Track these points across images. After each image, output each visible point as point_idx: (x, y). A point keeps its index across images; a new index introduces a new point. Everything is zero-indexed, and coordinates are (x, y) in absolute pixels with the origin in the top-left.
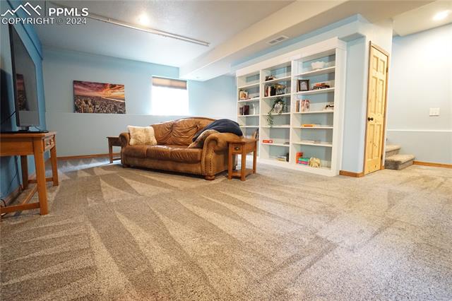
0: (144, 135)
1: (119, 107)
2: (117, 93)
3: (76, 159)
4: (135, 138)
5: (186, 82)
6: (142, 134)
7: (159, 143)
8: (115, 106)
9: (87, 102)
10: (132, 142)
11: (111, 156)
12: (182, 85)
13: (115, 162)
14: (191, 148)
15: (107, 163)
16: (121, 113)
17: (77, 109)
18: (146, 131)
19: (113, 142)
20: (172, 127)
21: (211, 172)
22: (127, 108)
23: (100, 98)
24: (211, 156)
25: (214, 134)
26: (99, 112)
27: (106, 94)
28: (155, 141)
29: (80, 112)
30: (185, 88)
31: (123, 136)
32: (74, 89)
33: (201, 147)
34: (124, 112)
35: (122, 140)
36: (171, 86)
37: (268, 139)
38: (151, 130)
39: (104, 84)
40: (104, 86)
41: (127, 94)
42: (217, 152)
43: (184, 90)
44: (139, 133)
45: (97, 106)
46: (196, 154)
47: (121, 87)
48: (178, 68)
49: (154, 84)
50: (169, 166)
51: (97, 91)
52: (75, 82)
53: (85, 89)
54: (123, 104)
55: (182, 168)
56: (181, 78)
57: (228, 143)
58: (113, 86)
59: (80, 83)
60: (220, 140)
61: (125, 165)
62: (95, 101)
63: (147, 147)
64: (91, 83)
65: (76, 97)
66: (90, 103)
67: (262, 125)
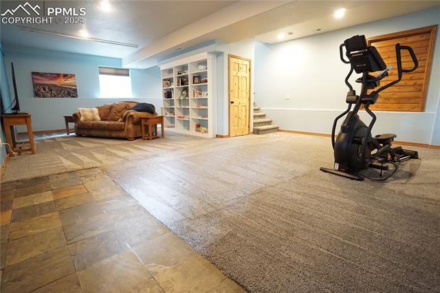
0: (91, 114)
1: (71, 93)
2: (69, 81)
3: (40, 133)
4: (84, 116)
5: (128, 70)
6: (90, 113)
7: (102, 120)
8: (68, 92)
9: (44, 89)
10: (82, 119)
11: (68, 131)
12: (125, 72)
13: (71, 134)
14: (119, 122)
15: (65, 135)
16: (74, 97)
17: (37, 95)
18: (92, 112)
19: (68, 119)
20: (111, 108)
21: (131, 136)
22: (79, 92)
23: (55, 86)
24: (130, 126)
25: (132, 113)
26: (55, 96)
27: (61, 82)
28: (99, 118)
29: (40, 97)
30: (128, 75)
31: (75, 115)
32: (33, 79)
33: (125, 121)
34: (76, 96)
35: (74, 118)
37: (182, 115)
38: (96, 111)
39: (58, 74)
40: (58, 75)
41: (78, 82)
42: (134, 124)
43: (126, 77)
44: (86, 113)
45: (53, 92)
46: (121, 125)
47: (72, 76)
48: (121, 59)
49: (101, 73)
50: (107, 133)
51: (53, 80)
52: (33, 73)
53: (43, 78)
54: (75, 90)
55: (114, 134)
56: (124, 67)
57: (141, 118)
58: (65, 76)
59: (37, 74)
60: (135, 117)
61: (79, 136)
62: (51, 88)
63: (92, 122)
64: (46, 74)
65: (35, 85)
66: (47, 90)
67: (176, 105)
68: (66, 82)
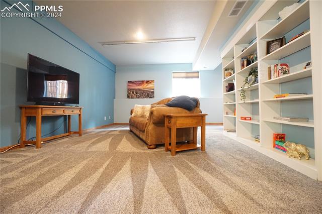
1: (150, 94)
2: (150, 86)
5: (198, 72)
8: (148, 94)
9: (133, 93)
12: (195, 75)
16: (151, 98)
17: (128, 97)
22: (155, 94)
23: (140, 90)
26: (139, 98)
27: (144, 87)
29: (130, 98)
30: (198, 77)
32: (128, 85)
34: (153, 97)
36: (187, 77)
40: (143, 82)
41: (156, 87)
43: (197, 79)
45: (138, 94)
47: (152, 81)
48: (191, 64)
49: (174, 77)
51: (139, 85)
52: (129, 82)
53: (133, 85)
54: (153, 92)
56: (194, 70)
58: (147, 82)
59: (131, 82)
62: (137, 91)
64: (136, 81)
65: (129, 90)
66: (134, 93)
67: (239, 100)
68: (148, 86)
